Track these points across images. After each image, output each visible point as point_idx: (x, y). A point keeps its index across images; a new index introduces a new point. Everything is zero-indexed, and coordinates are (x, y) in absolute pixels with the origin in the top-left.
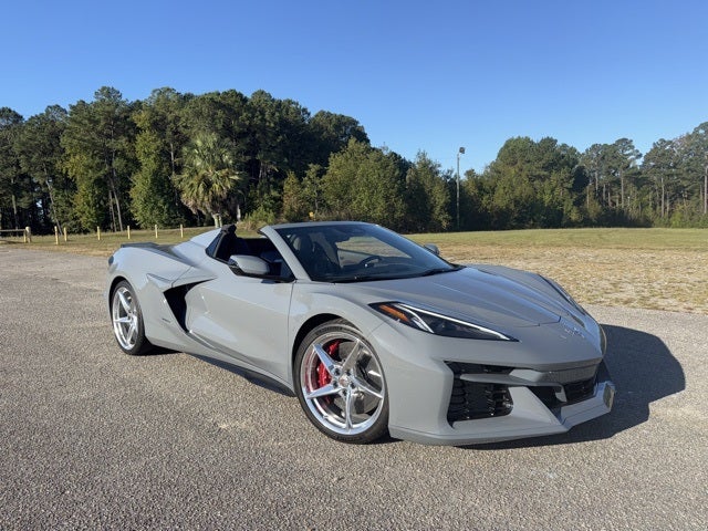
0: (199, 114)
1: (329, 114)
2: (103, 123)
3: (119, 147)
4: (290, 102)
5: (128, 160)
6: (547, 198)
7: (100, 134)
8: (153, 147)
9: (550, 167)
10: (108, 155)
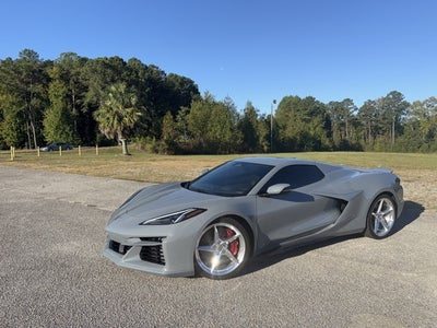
0: (94, 71)
1: (176, 76)
2: (24, 74)
3: (37, 90)
4: (153, 66)
5: (43, 100)
6: (312, 133)
7: (22, 81)
8: (61, 91)
9: (311, 114)
10: (28, 96)
